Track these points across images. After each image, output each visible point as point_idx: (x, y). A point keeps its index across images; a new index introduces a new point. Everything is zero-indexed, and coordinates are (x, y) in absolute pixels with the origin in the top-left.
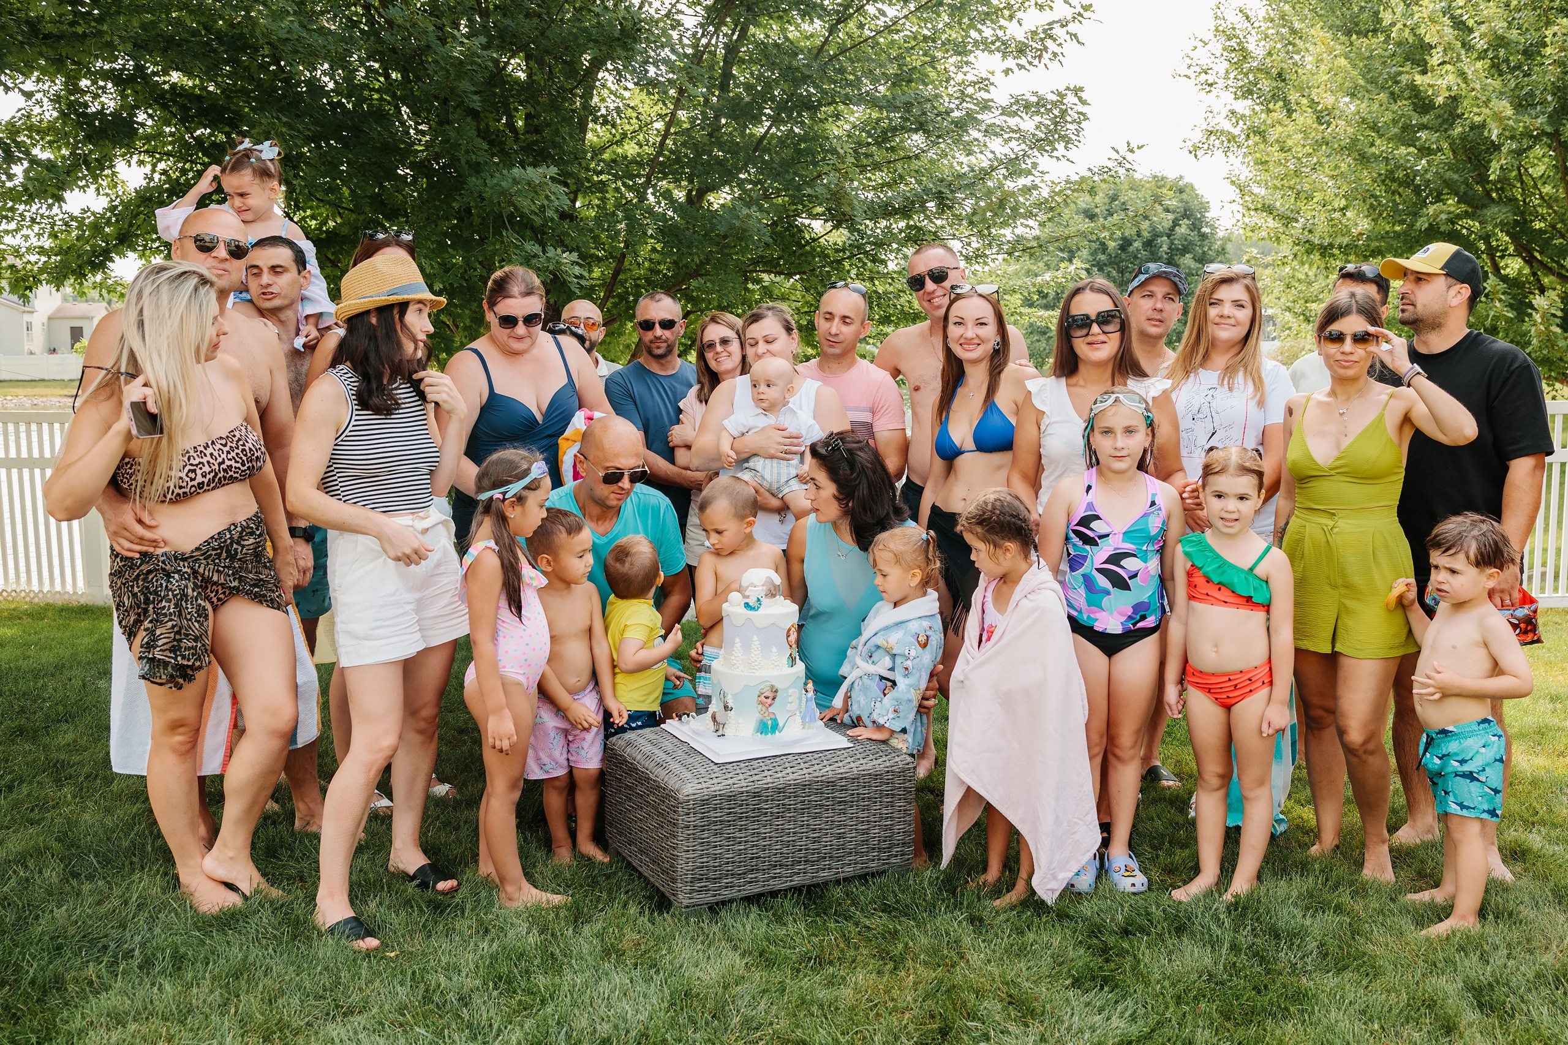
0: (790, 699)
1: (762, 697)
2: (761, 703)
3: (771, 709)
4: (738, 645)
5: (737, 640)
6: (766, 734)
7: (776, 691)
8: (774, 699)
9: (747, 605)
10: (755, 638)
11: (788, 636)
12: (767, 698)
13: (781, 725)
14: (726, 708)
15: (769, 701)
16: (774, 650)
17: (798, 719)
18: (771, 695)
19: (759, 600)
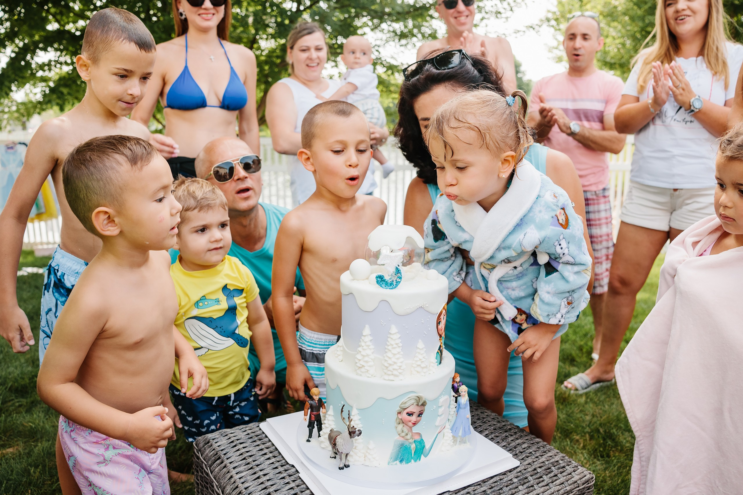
0: (441, 410)
1: (404, 415)
2: (402, 422)
3: (415, 429)
4: (368, 339)
5: (367, 331)
6: (408, 462)
7: (424, 404)
8: (420, 414)
9: (380, 279)
10: (394, 329)
11: (438, 323)
12: (410, 414)
13: (427, 446)
14: (352, 433)
15: (414, 418)
16: (421, 345)
17: (448, 434)
18: (415, 409)
19: (398, 271)
